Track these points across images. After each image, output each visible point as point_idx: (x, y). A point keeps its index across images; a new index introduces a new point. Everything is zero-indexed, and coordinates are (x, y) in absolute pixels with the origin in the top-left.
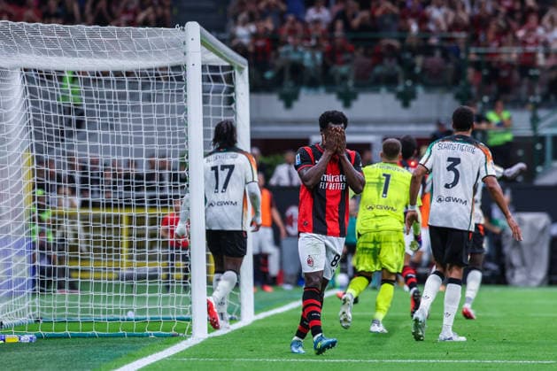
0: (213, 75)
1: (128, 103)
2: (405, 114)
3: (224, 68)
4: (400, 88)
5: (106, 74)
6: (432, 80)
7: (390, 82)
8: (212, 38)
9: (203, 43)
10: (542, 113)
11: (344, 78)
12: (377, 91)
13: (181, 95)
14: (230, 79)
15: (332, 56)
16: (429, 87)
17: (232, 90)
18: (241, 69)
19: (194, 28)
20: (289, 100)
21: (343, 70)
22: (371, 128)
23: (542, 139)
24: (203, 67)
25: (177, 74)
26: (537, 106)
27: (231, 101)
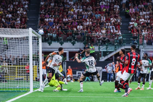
0: (34, 38)
1: (17, 44)
2: (73, 47)
3: (37, 37)
4: (72, 42)
5: (12, 38)
6: (79, 40)
7: (70, 40)
8: (34, 31)
9: (32, 32)
10: (101, 47)
11: (61, 39)
12: (68, 42)
13: (28, 42)
14: (38, 39)
15: (58, 35)
16: (78, 41)
17: (38, 42)
18: (40, 37)
19: (30, 29)
20: (50, 44)
21: (61, 38)
22: (66, 50)
23: (101, 52)
24: (32, 37)
25: (27, 39)
26: (100, 45)
27: (38, 44)
